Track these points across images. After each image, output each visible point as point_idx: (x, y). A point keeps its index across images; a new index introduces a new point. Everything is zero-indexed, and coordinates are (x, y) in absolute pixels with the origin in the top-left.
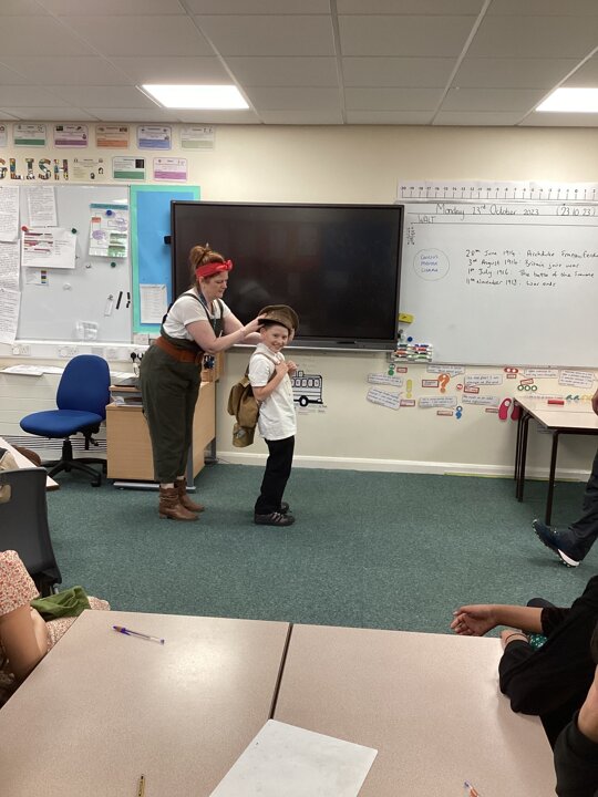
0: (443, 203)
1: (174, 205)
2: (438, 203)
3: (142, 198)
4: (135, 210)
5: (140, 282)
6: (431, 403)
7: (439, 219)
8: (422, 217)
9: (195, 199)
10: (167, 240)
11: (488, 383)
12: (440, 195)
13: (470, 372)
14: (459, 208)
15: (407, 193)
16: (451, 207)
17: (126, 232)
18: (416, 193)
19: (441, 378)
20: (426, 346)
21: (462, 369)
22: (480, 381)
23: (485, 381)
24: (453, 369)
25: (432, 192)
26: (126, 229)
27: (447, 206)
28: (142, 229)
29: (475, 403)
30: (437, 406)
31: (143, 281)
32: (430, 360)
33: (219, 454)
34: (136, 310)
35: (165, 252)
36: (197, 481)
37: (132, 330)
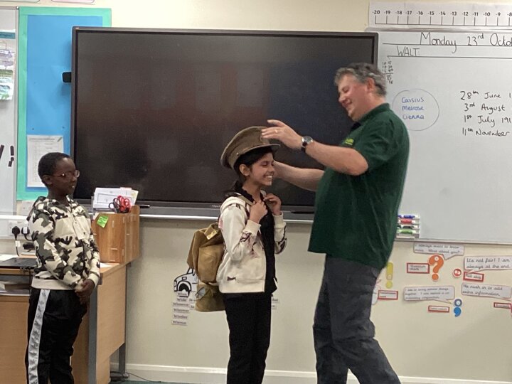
0: (429, 31)
1: (77, 33)
2: (422, 31)
3: (36, 24)
4: (25, 39)
5: (28, 133)
6: (419, 295)
7: (423, 51)
8: (401, 48)
9: (105, 25)
10: (67, 77)
11: (497, 268)
12: (424, 21)
13: (471, 253)
14: (450, 37)
15: (381, 18)
16: (440, 36)
17: (11, 68)
18: (393, 18)
19: (432, 261)
20: (411, 217)
21: (461, 249)
22: (484, 265)
23: (491, 264)
24: (449, 249)
25: (414, 17)
26: (11, 64)
27: (434, 35)
28: (33, 62)
29: (479, 295)
30: (427, 299)
31: (32, 130)
32: (417, 236)
33: (130, 366)
34: (21, 169)
35: (63, 92)
37: (15, 196)
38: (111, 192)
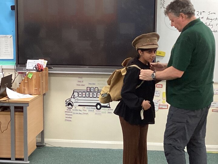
10: (13, 8)
33: (46, 140)
35: (11, 15)
36: (30, 158)
38: (34, 62)
